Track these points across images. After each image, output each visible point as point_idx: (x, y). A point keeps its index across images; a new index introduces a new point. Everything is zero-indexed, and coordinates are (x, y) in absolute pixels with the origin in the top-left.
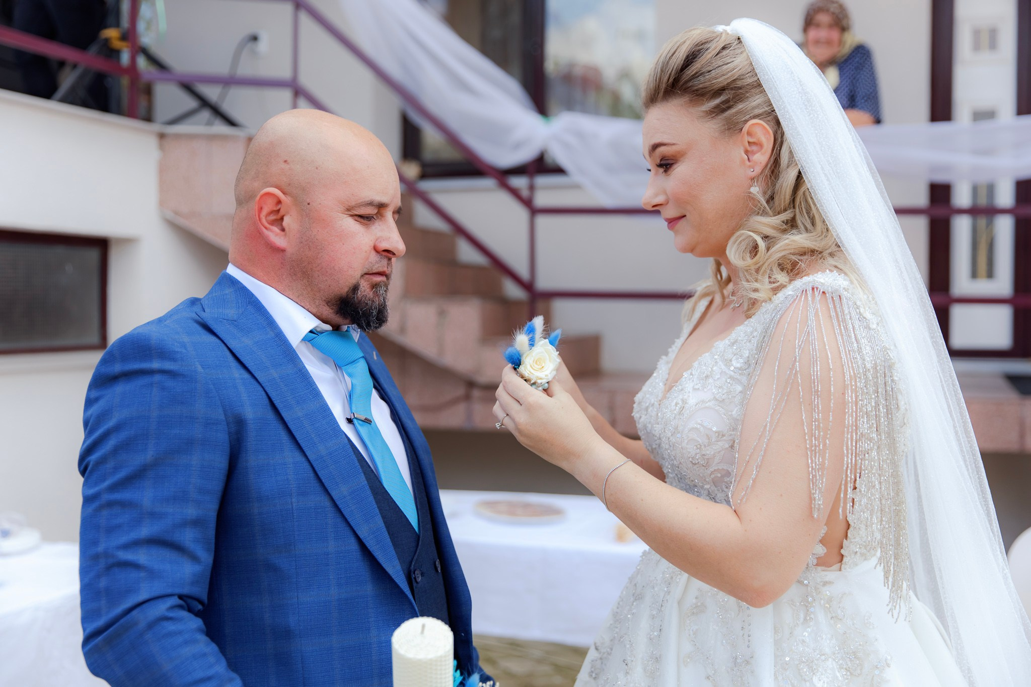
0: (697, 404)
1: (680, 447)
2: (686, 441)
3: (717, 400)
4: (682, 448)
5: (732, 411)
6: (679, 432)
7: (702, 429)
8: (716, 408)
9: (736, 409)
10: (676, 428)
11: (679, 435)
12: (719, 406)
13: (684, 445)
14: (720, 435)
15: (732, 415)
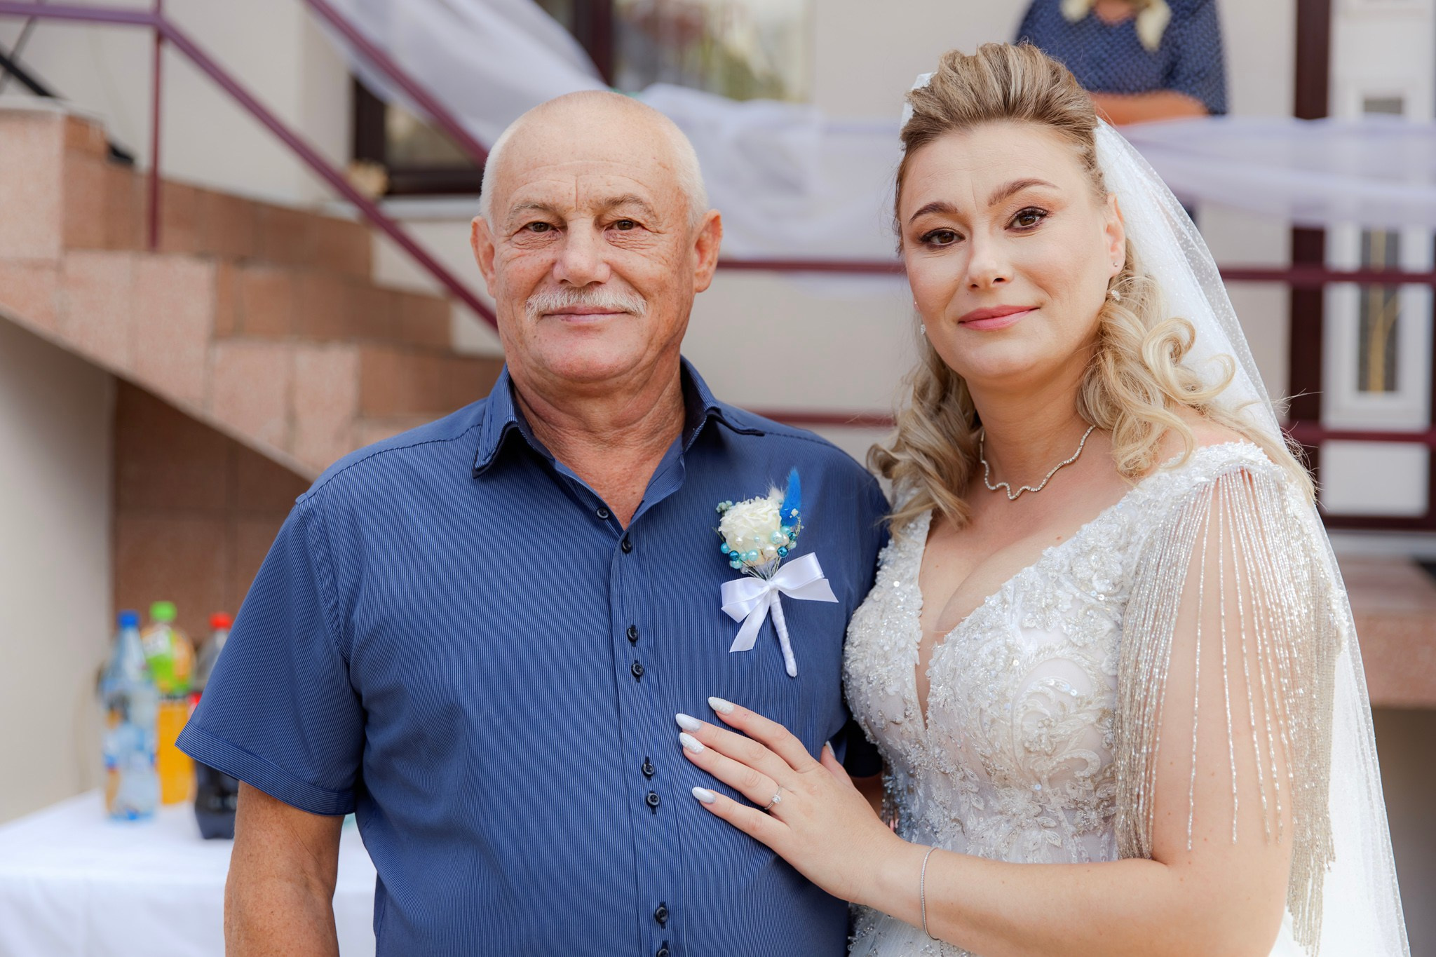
0: (1039, 653)
1: (1009, 724)
2: (1022, 715)
3: (1074, 645)
4: (1012, 727)
5: (1101, 664)
6: (1008, 701)
7: (1052, 694)
8: (1076, 659)
9: (1106, 659)
10: (1003, 695)
11: (1009, 705)
12: (1079, 655)
13: (1018, 721)
14: (1081, 702)
15: (1101, 668)
